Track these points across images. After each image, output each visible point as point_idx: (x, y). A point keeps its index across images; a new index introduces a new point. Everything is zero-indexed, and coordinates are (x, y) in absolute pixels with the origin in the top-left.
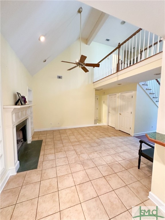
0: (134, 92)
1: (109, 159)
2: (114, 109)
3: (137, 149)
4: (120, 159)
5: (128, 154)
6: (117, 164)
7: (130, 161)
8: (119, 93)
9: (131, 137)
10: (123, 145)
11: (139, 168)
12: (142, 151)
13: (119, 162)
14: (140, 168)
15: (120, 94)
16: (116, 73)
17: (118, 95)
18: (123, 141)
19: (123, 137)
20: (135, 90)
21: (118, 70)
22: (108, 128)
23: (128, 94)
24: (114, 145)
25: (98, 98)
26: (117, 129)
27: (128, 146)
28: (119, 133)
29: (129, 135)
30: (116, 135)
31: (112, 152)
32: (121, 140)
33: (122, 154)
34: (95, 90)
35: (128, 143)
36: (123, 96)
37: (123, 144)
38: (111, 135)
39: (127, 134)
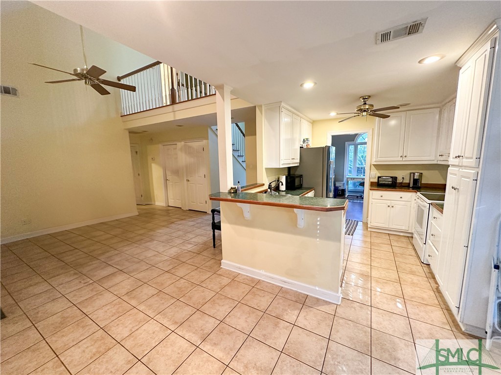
0: (205, 141)
1: (173, 251)
2: (177, 172)
3: (208, 225)
4: (190, 246)
5: (202, 237)
6: (187, 253)
7: (205, 243)
8: (181, 142)
9: (207, 216)
10: (195, 229)
11: (214, 247)
12: (215, 223)
13: (188, 250)
14: (216, 246)
15: (183, 143)
16: (171, 107)
17: (180, 144)
18: (195, 223)
19: (195, 219)
20: (207, 138)
21: (173, 102)
22: (169, 210)
23: (196, 145)
24: (180, 233)
25: (138, 151)
26: (184, 209)
27: (203, 228)
28: (189, 215)
29: (204, 213)
30: (183, 218)
31: (178, 241)
32: (191, 223)
33: (193, 240)
34: (130, 132)
35: (202, 225)
36: (190, 147)
37: (195, 227)
38: (175, 220)
39: (202, 213)
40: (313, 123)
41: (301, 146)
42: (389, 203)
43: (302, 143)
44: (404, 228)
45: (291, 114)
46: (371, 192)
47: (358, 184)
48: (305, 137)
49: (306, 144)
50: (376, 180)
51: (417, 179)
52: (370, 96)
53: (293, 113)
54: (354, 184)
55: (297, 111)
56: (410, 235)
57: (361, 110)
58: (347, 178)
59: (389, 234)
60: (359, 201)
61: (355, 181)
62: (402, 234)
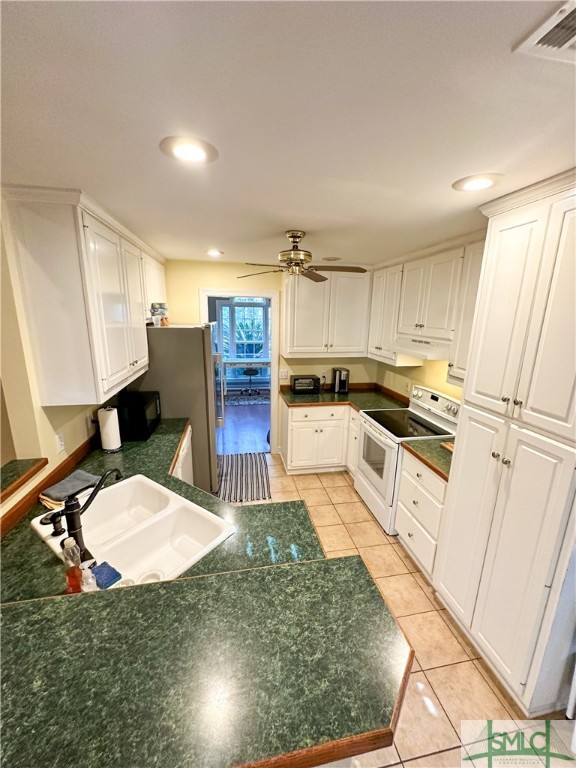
40: (167, 264)
41: (148, 322)
42: (316, 425)
43: (149, 315)
44: (336, 461)
45: (115, 238)
46: (290, 410)
47: (242, 372)
48: (157, 300)
49: (160, 317)
50: (287, 382)
51: (344, 381)
52: (304, 233)
53: (122, 236)
54: (234, 371)
55: (129, 232)
56: (342, 469)
57: (290, 262)
58: (225, 364)
59: (317, 474)
60: (247, 403)
61: (237, 366)
62: (333, 470)
